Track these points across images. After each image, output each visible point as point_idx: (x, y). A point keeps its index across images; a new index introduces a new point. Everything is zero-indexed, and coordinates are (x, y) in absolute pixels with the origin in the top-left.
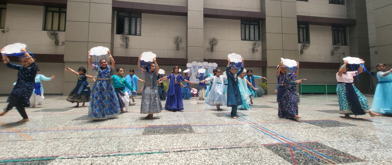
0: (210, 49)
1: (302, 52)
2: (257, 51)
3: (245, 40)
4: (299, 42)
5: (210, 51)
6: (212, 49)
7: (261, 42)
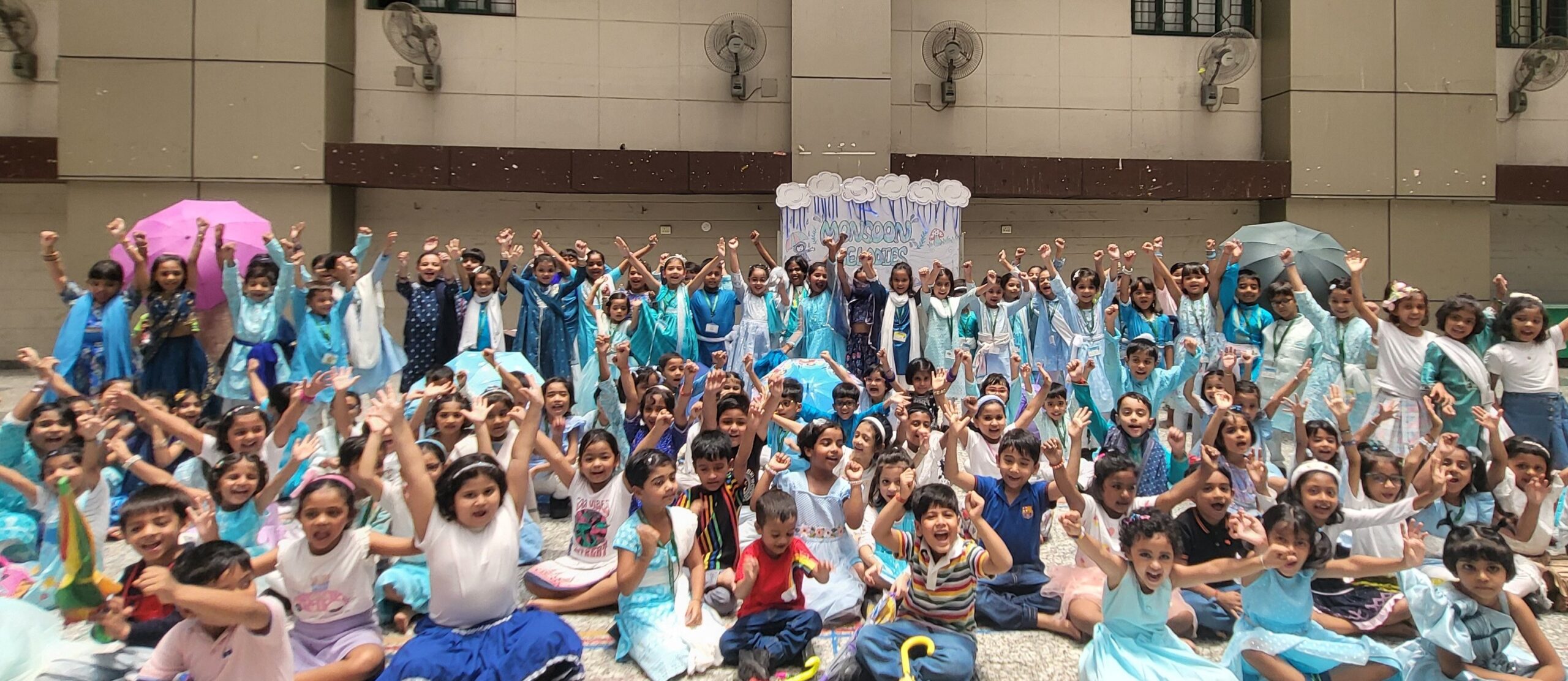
0: (936, 89)
1: (1517, 103)
2: (1232, 97)
3: (1158, 29)
4: (1504, 40)
5: (936, 101)
6: (947, 96)
7: (1253, 44)
